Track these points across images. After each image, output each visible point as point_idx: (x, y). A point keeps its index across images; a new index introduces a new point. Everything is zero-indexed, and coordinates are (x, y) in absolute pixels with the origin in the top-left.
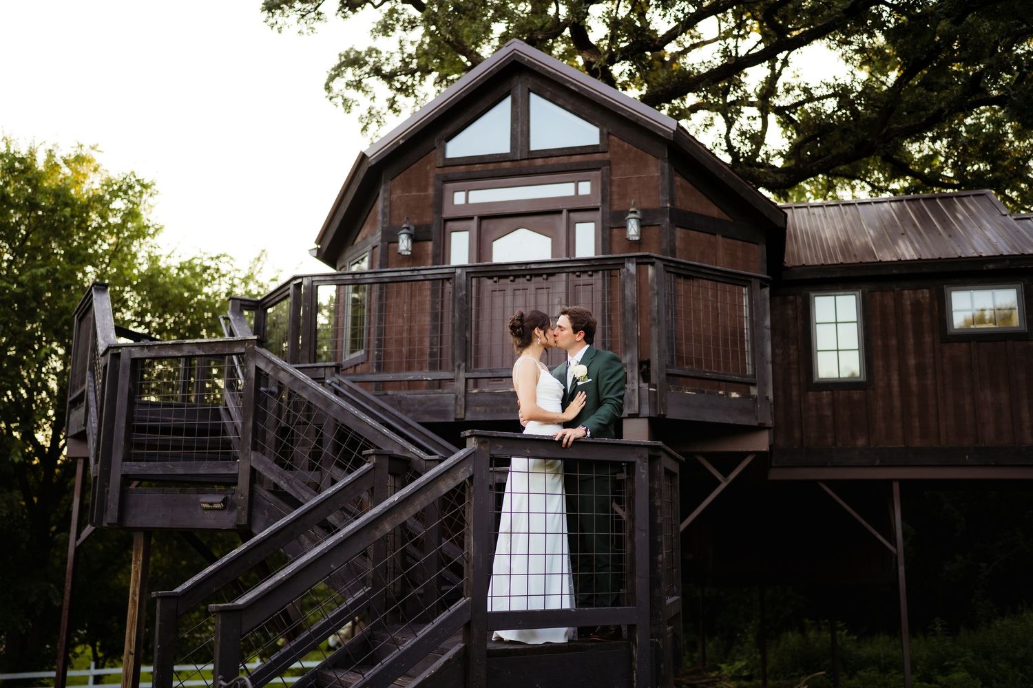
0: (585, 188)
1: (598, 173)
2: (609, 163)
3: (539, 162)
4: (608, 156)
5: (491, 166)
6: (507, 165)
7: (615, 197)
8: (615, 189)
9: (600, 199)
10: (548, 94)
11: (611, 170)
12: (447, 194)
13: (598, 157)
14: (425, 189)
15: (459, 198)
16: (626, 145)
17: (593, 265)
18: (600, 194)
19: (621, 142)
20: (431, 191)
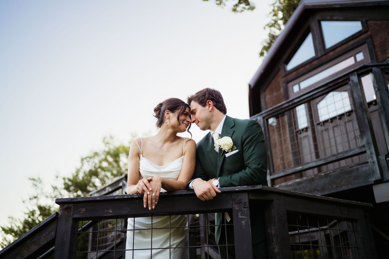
0: (360, 57)
1: (366, 45)
2: (371, 36)
3: (331, 54)
4: (369, 33)
5: (307, 66)
6: (315, 62)
7: (379, 54)
8: (377, 49)
9: (369, 59)
10: (328, 18)
11: (372, 40)
12: (290, 89)
13: (363, 36)
14: (279, 90)
15: (296, 89)
16: (379, 22)
17: (330, 87)
18: (369, 56)
19: (376, 22)
20: (282, 90)
